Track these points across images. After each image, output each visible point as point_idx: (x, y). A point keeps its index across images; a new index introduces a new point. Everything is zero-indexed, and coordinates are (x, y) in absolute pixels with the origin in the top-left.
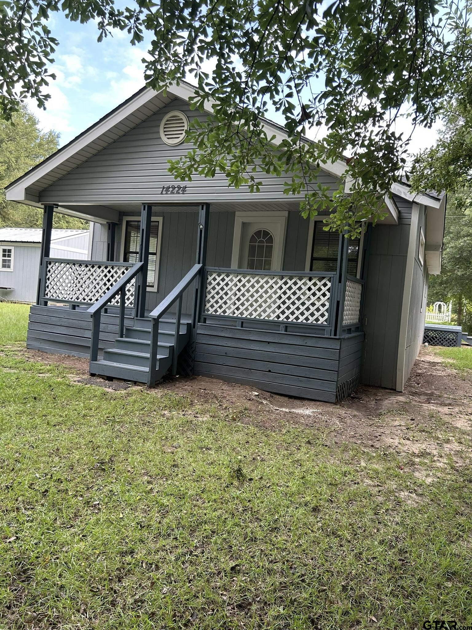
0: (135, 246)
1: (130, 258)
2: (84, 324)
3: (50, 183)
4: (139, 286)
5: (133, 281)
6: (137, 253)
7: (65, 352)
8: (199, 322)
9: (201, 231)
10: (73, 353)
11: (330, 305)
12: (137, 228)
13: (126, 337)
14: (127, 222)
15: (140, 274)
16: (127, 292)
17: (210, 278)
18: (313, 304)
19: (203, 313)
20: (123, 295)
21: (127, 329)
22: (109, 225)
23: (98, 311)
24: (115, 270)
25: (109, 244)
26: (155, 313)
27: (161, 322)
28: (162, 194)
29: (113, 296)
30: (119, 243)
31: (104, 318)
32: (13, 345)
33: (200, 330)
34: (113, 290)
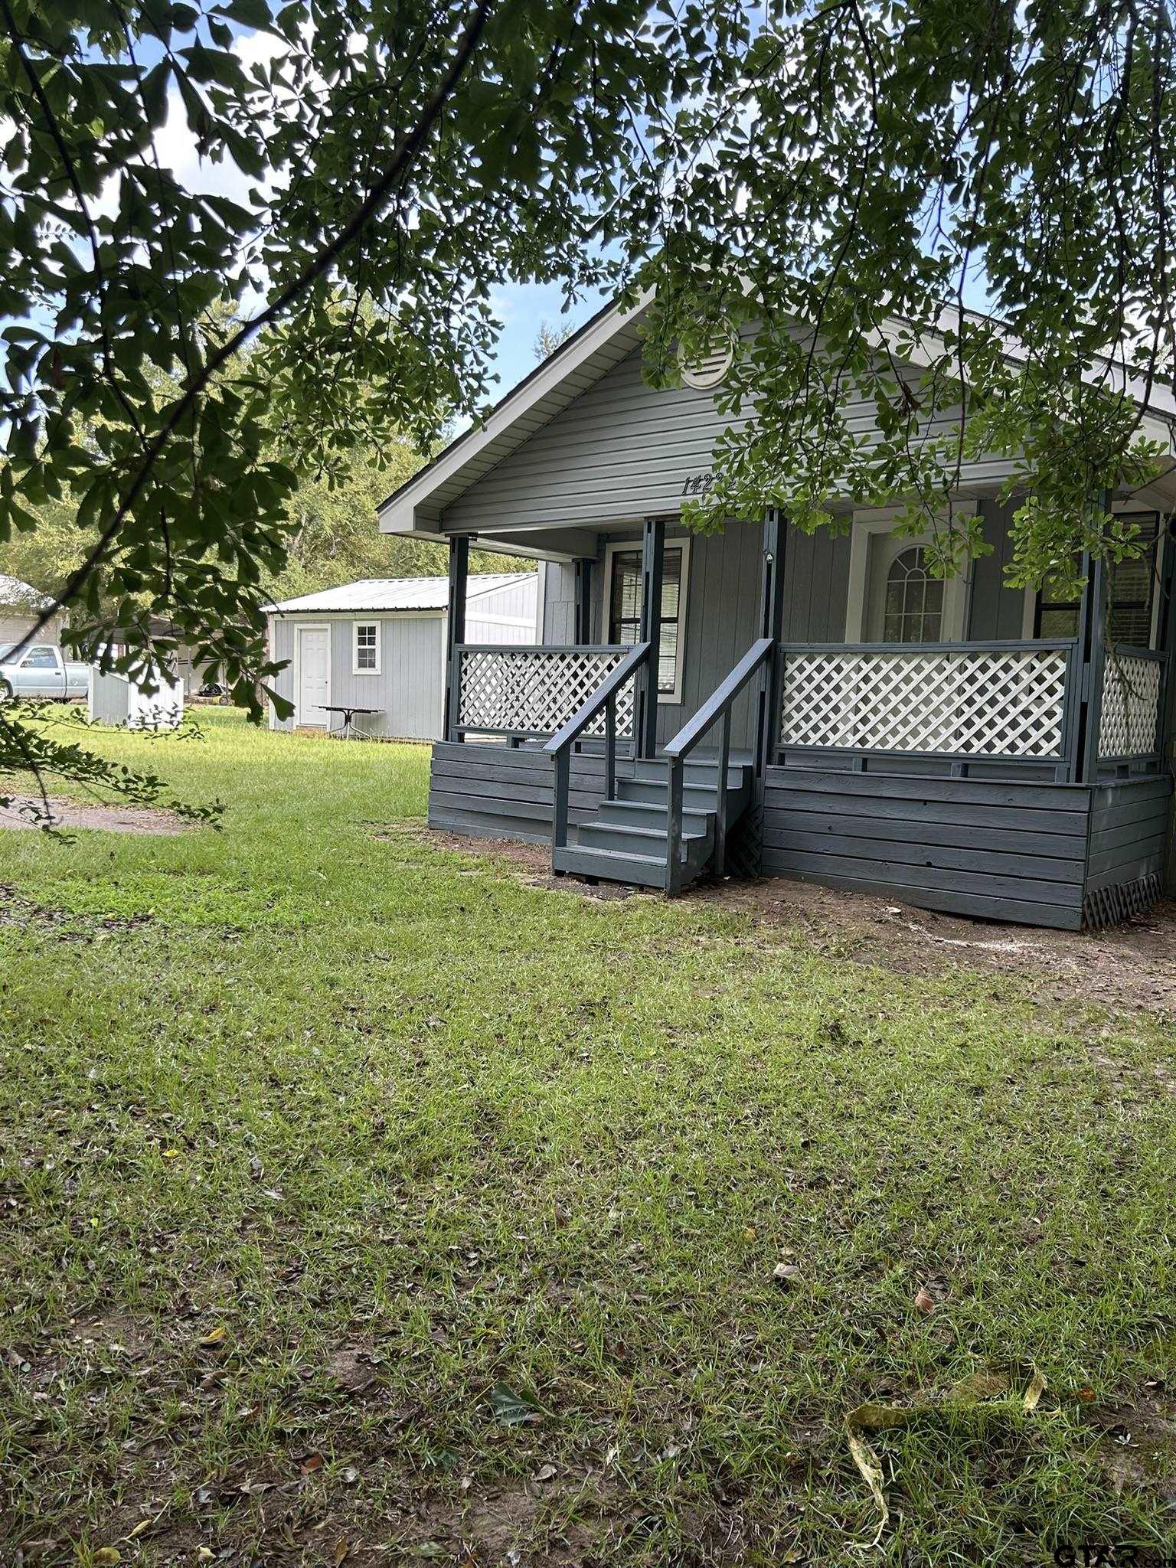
0: (632, 606)
1: (624, 632)
2: (536, 777)
3: (460, 490)
4: (643, 693)
5: (630, 683)
6: (635, 621)
7: (501, 833)
8: (769, 762)
9: (769, 566)
10: (518, 835)
11: (1066, 714)
12: (637, 566)
13: (620, 799)
14: (615, 555)
15: (643, 667)
16: (619, 707)
17: (791, 668)
18: (1026, 713)
19: (777, 744)
20: (612, 713)
21: (621, 783)
22: (578, 565)
23: (565, 747)
24: (593, 662)
25: (578, 607)
26: (675, 746)
27: (690, 766)
28: (684, 494)
29: (591, 718)
30: (600, 601)
31: (575, 763)
32: (402, 823)
33: (772, 778)
34: (591, 704)
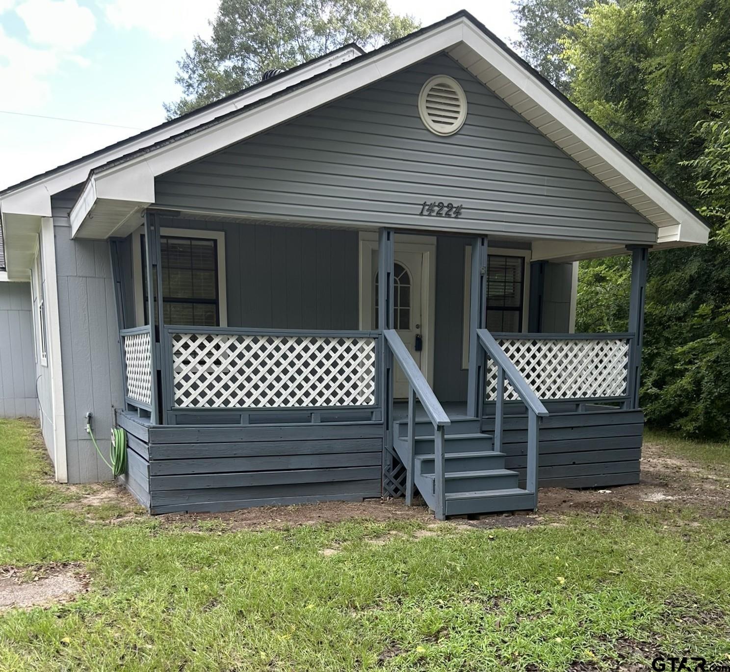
4: (388, 370)
8: (483, 414)
19: (484, 402)
25: (119, 284)
28: (421, 214)
33: (486, 425)
